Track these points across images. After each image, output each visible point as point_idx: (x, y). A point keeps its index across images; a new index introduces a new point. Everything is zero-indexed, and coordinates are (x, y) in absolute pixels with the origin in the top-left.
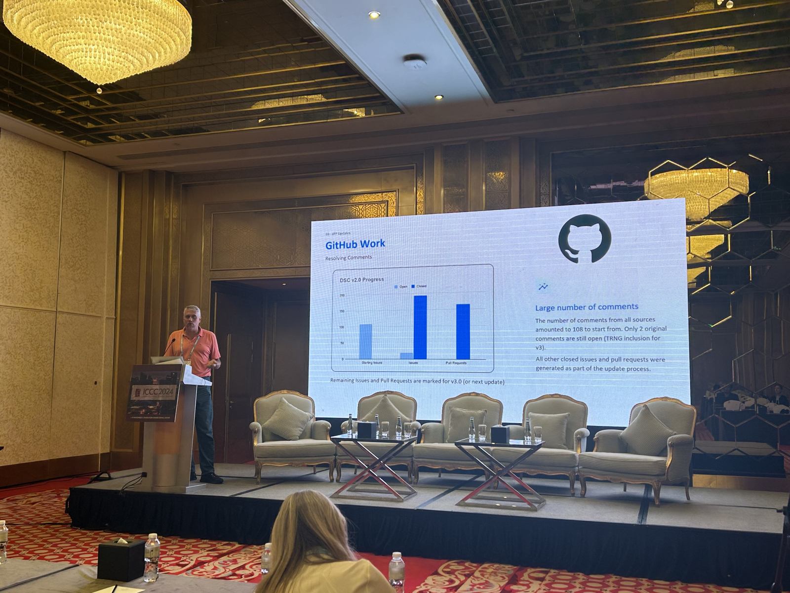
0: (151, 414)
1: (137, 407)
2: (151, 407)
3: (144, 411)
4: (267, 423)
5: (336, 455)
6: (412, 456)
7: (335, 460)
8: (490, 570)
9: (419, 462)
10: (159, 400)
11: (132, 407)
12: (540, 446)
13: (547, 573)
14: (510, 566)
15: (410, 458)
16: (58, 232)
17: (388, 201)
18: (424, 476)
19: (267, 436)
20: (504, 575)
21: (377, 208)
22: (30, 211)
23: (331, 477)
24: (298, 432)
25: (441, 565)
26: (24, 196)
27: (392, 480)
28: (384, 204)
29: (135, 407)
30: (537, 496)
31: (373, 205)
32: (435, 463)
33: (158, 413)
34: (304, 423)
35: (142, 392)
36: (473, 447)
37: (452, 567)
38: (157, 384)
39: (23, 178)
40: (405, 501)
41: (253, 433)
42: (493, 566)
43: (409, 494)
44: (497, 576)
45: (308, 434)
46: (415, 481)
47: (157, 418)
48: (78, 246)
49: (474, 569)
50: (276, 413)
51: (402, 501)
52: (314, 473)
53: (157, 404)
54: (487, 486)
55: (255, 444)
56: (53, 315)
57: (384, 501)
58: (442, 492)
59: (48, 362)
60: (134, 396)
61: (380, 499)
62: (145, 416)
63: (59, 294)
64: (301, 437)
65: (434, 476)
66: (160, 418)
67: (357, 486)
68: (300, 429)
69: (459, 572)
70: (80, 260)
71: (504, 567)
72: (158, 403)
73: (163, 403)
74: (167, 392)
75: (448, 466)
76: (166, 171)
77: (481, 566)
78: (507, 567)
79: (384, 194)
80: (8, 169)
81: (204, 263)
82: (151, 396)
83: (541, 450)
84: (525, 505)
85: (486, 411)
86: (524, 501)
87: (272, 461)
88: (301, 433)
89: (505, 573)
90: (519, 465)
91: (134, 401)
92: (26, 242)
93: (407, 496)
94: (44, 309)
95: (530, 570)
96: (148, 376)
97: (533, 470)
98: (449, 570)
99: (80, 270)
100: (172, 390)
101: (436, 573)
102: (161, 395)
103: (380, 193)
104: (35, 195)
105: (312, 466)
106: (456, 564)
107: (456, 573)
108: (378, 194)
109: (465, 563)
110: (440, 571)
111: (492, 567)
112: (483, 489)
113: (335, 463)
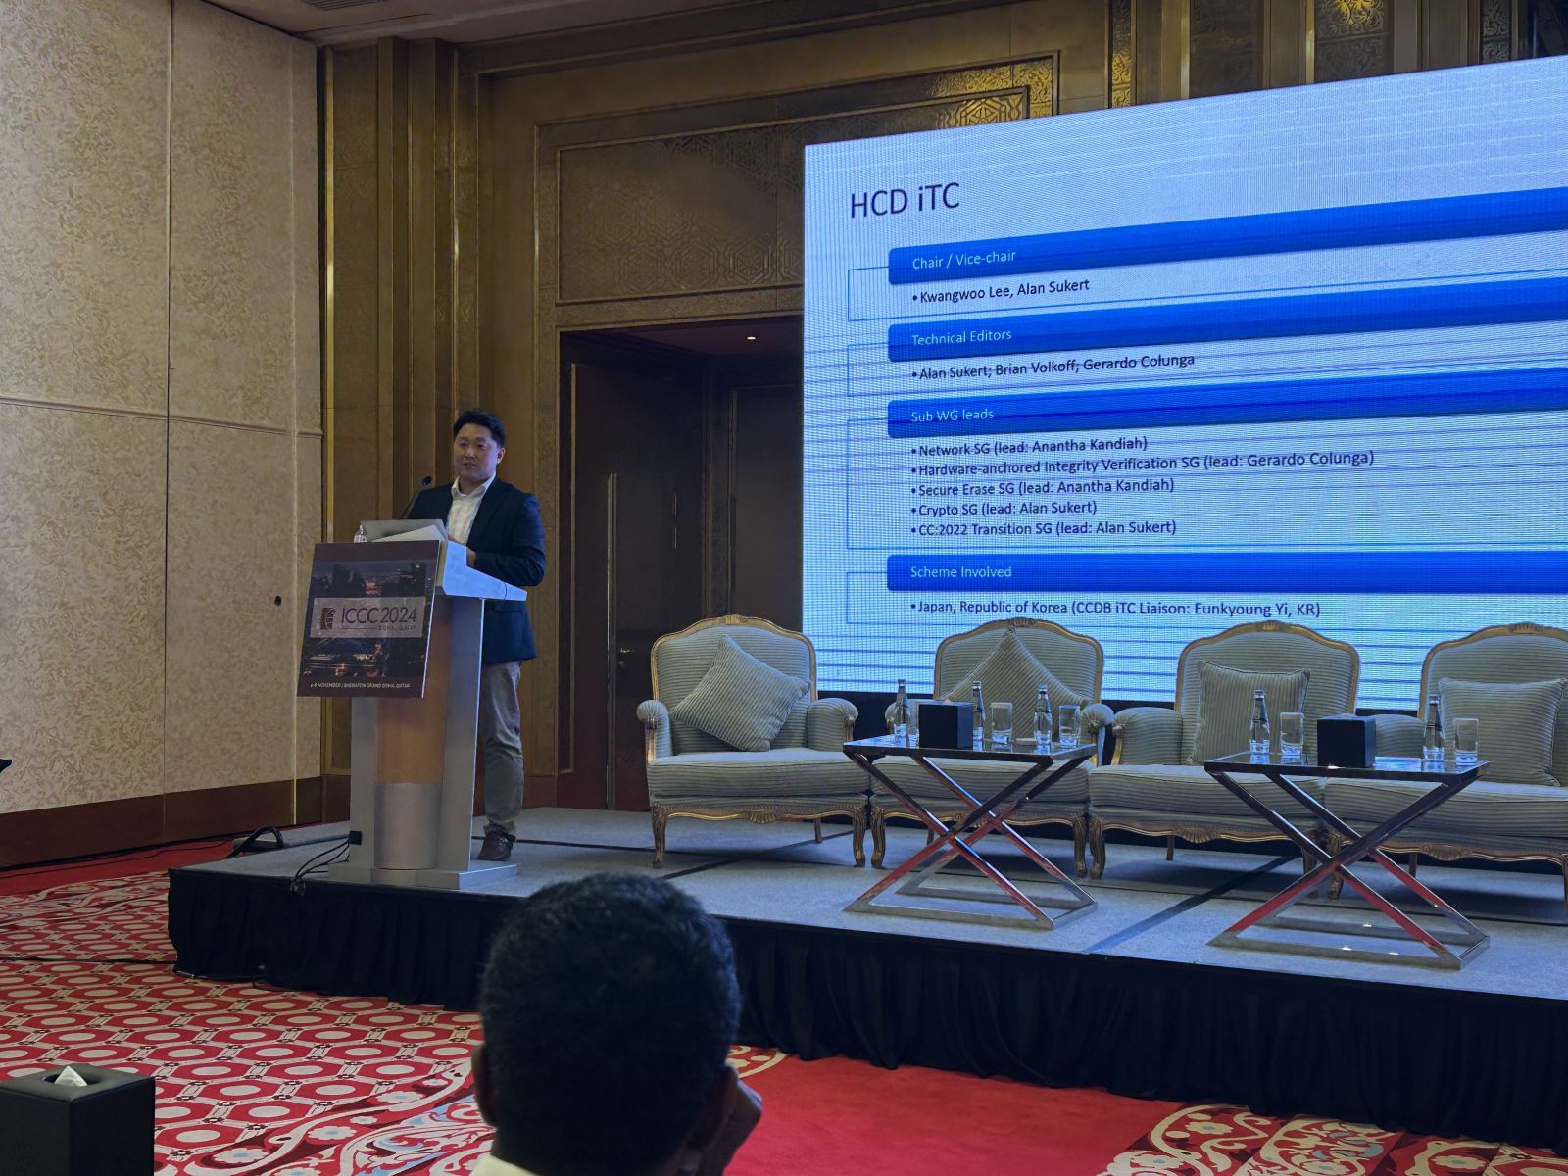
0: (362, 676)
1: (328, 658)
2: (361, 657)
3: (343, 667)
4: (683, 704)
5: (869, 793)
6: (1086, 801)
7: (868, 807)
8: (1311, 1141)
9: (1105, 819)
10: (381, 639)
11: (314, 658)
12: (1472, 776)
13: (1488, 1156)
14: (1374, 1131)
15: (1081, 807)
16: (163, 209)
17: (1028, 88)
18: (1119, 856)
19: (686, 738)
20: (1353, 1160)
21: (999, 110)
22: (88, 153)
23: (858, 853)
24: (767, 728)
25: (1163, 1117)
26: (70, 112)
27: (1020, 866)
28: (1017, 98)
29: (322, 657)
30: (1459, 922)
31: (988, 102)
32: (1154, 821)
33: (380, 674)
34: (784, 704)
35: (337, 617)
36: (1262, 778)
37: (1192, 1127)
38: (377, 596)
39: (63, 67)
40: (1058, 927)
41: (646, 731)
42: (1321, 1129)
43: (1071, 908)
44: (1331, 1161)
45: (798, 735)
46: (1096, 869)
47: (378, 686)
48: (218, 245)
49: (1262, 1134)
50: (707, 676)
51: (1049, 927)
52: (817, 841)
53: (375, 648)
54: (1310, 888)
55: (651, 758)
56: (158, 426)
57: (998, 925)
58: (1172, 902)
59: (152, 546)
60: (318, 626)
61: (987, 921)
62: (348, 682)
63: (171, 371)
64: (777, 743)
65: (1155, 857)
66: (384, 686)
67: (925, 878)
68: (773, 720)
69: (1215, 1142)
70: (225, 283)
71: (1355, 1134)
72: (379, 646)
73: (393, 644)
74: (401, 616)
75: (1192, 829)
76: (438, 41)
77: (1282, 1125)
78: (1364, 1132)
79: (1018, 67)
80: (23, 43)
81: (541, 285)
82: (362, 626)
83: (1475, 788)
84: (1422, 950)
85: (1308, 675)
86: (1419, 936)
87: (696, 806)
88: (777, 731)
89: (1358, 1153)
90: (1405, 832)
91: (321, 639)
92: (79, 236)
93: (1065, 912)
94: (136, 409)
95: (1434, 1146)
96: (351, 574)
97: (1448, 846)
98: (1185, 1135)
99: (224, 309)
100: (415, 610)
101: (1144, 1144)
102: (387, 624)
103: (1005, 64)
104: (97, 110)
105: (811, 821)
106: (1209, 1118)
107: (1206, 1147)
108: (1001, 69)
109: (1233, 1113)
110: (1156, 1137)
111: (1315, 1131)
112: (1296, 897)
113: (869, 816)
